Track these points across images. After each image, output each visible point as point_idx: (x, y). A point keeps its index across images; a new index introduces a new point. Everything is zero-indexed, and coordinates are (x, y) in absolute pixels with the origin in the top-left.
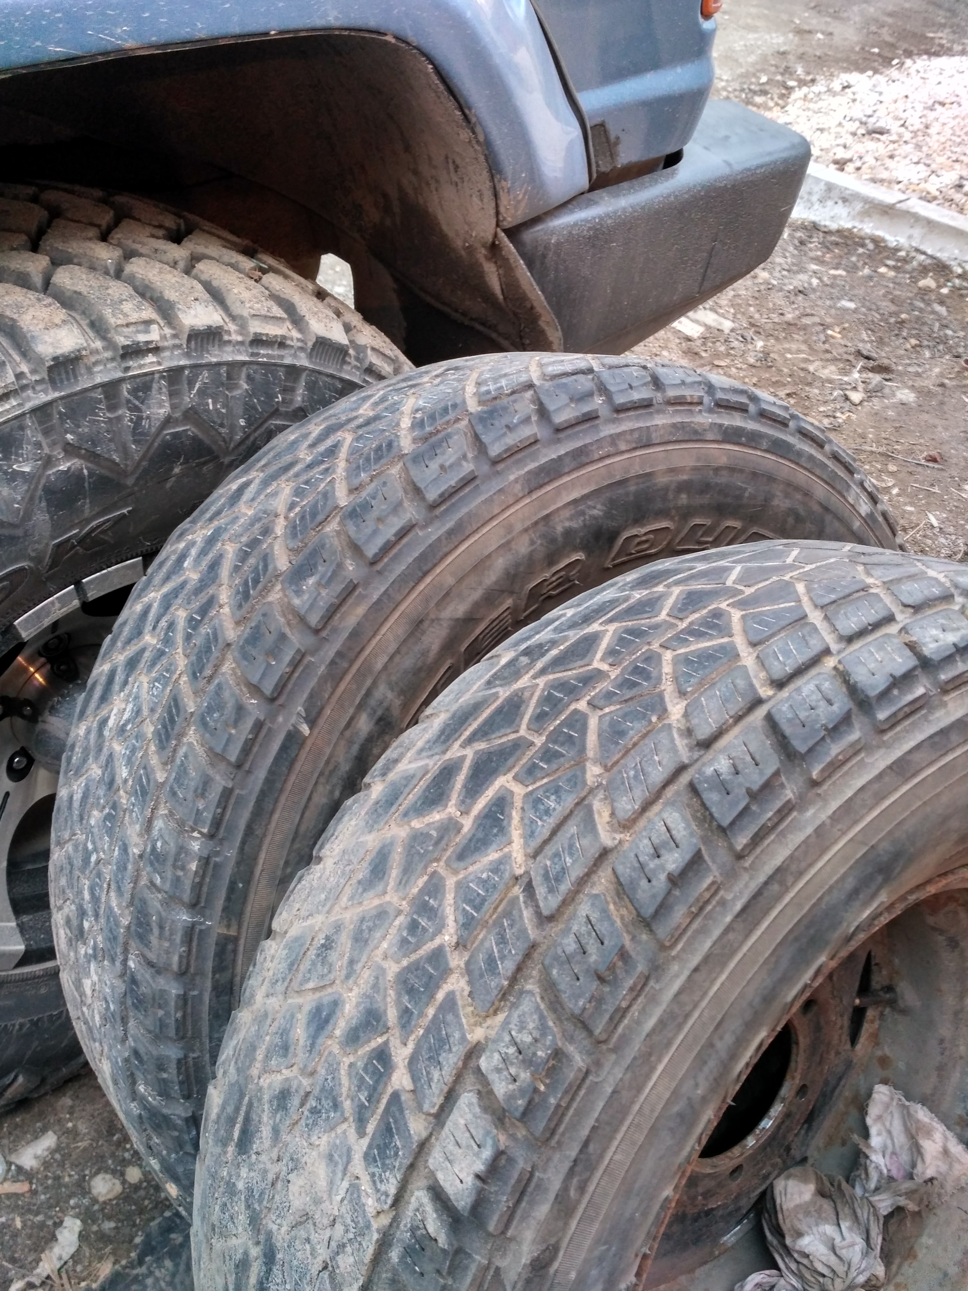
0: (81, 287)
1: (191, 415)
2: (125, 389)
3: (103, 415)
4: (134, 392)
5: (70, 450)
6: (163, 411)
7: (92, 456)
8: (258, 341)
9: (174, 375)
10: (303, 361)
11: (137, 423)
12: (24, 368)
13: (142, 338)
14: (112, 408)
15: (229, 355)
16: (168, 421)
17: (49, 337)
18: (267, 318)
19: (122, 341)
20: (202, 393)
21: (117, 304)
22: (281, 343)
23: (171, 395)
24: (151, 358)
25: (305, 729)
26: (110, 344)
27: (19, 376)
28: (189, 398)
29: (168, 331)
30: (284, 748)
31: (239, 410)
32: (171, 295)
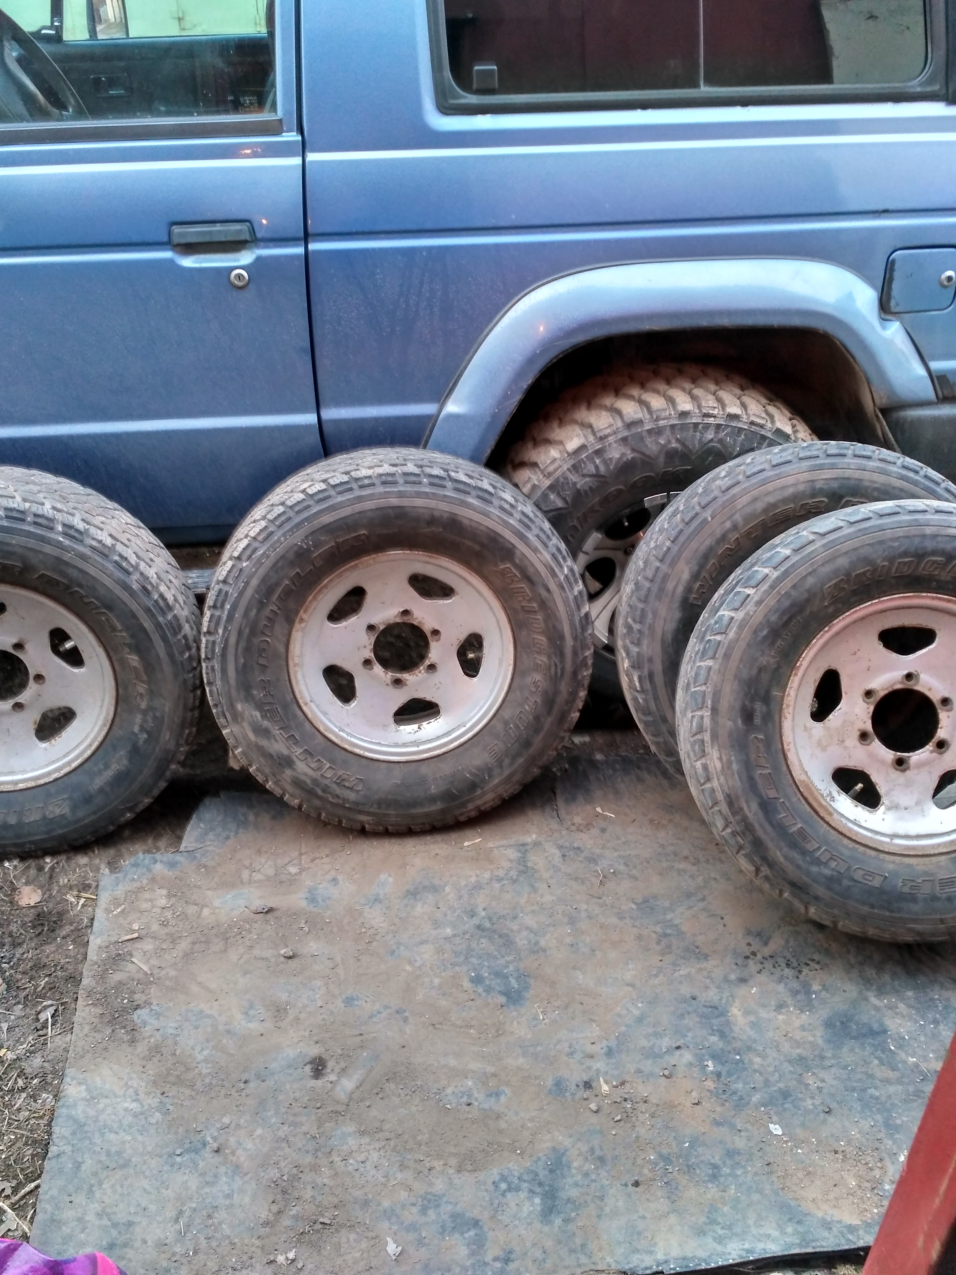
0: (699, 395)
1: (721, 441)
2: (700, 426)
3: (691, 432)
4: (703, 428)
5: (678, 440)
6: (711, 437)
7: (683, 444)
8: (752, 423)
9: (718, 426)
10: (769, 435)
11: (701, 438)
12: (673, 413)
13: (711, 412)
14: (695, 432)
15: (740, 425)
16: (711, 440)
17: (683, 405)
18: (758, 416)
19: (704, 411)
20: (726, 435)
21: (707, 400)
22: (762, 426)
23: (716, 433)
24: (712, 419)
25: (710, 519)
26: (701, 411)
27: (670, 414)
28: (722, 435)
29: (721, 413)
30: (701, 523)
31: (739, 444)
32: (727, 402)
